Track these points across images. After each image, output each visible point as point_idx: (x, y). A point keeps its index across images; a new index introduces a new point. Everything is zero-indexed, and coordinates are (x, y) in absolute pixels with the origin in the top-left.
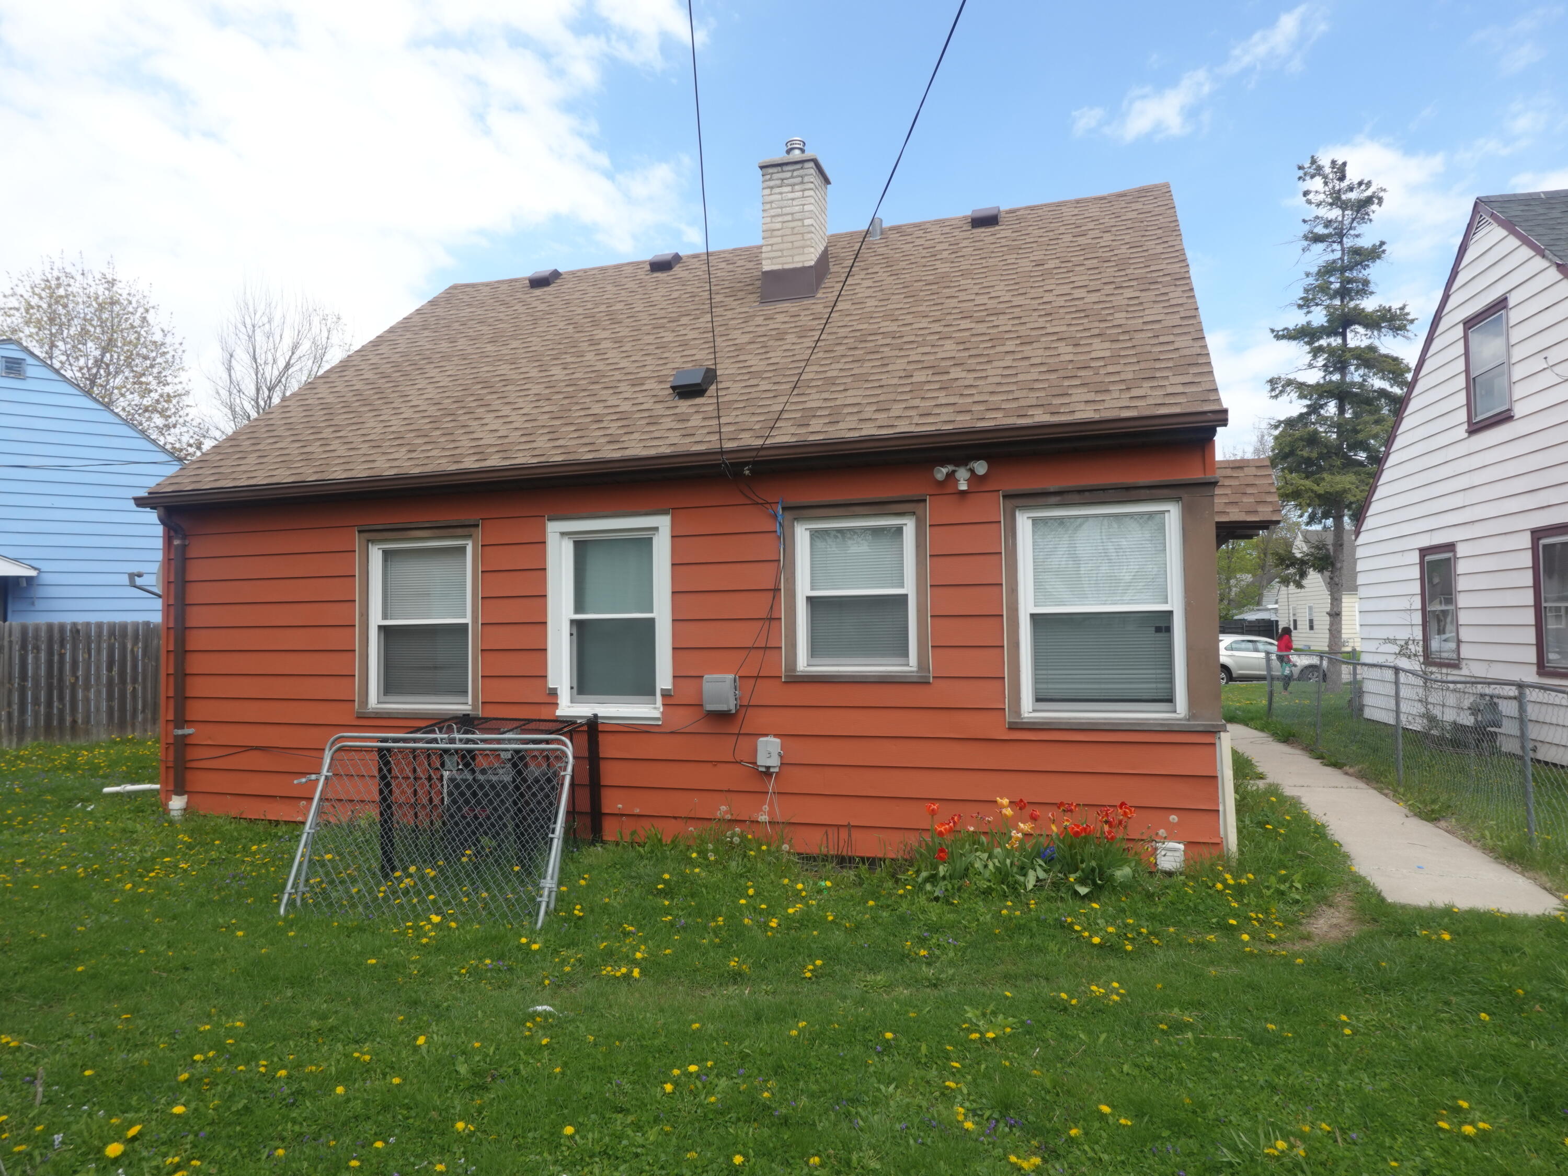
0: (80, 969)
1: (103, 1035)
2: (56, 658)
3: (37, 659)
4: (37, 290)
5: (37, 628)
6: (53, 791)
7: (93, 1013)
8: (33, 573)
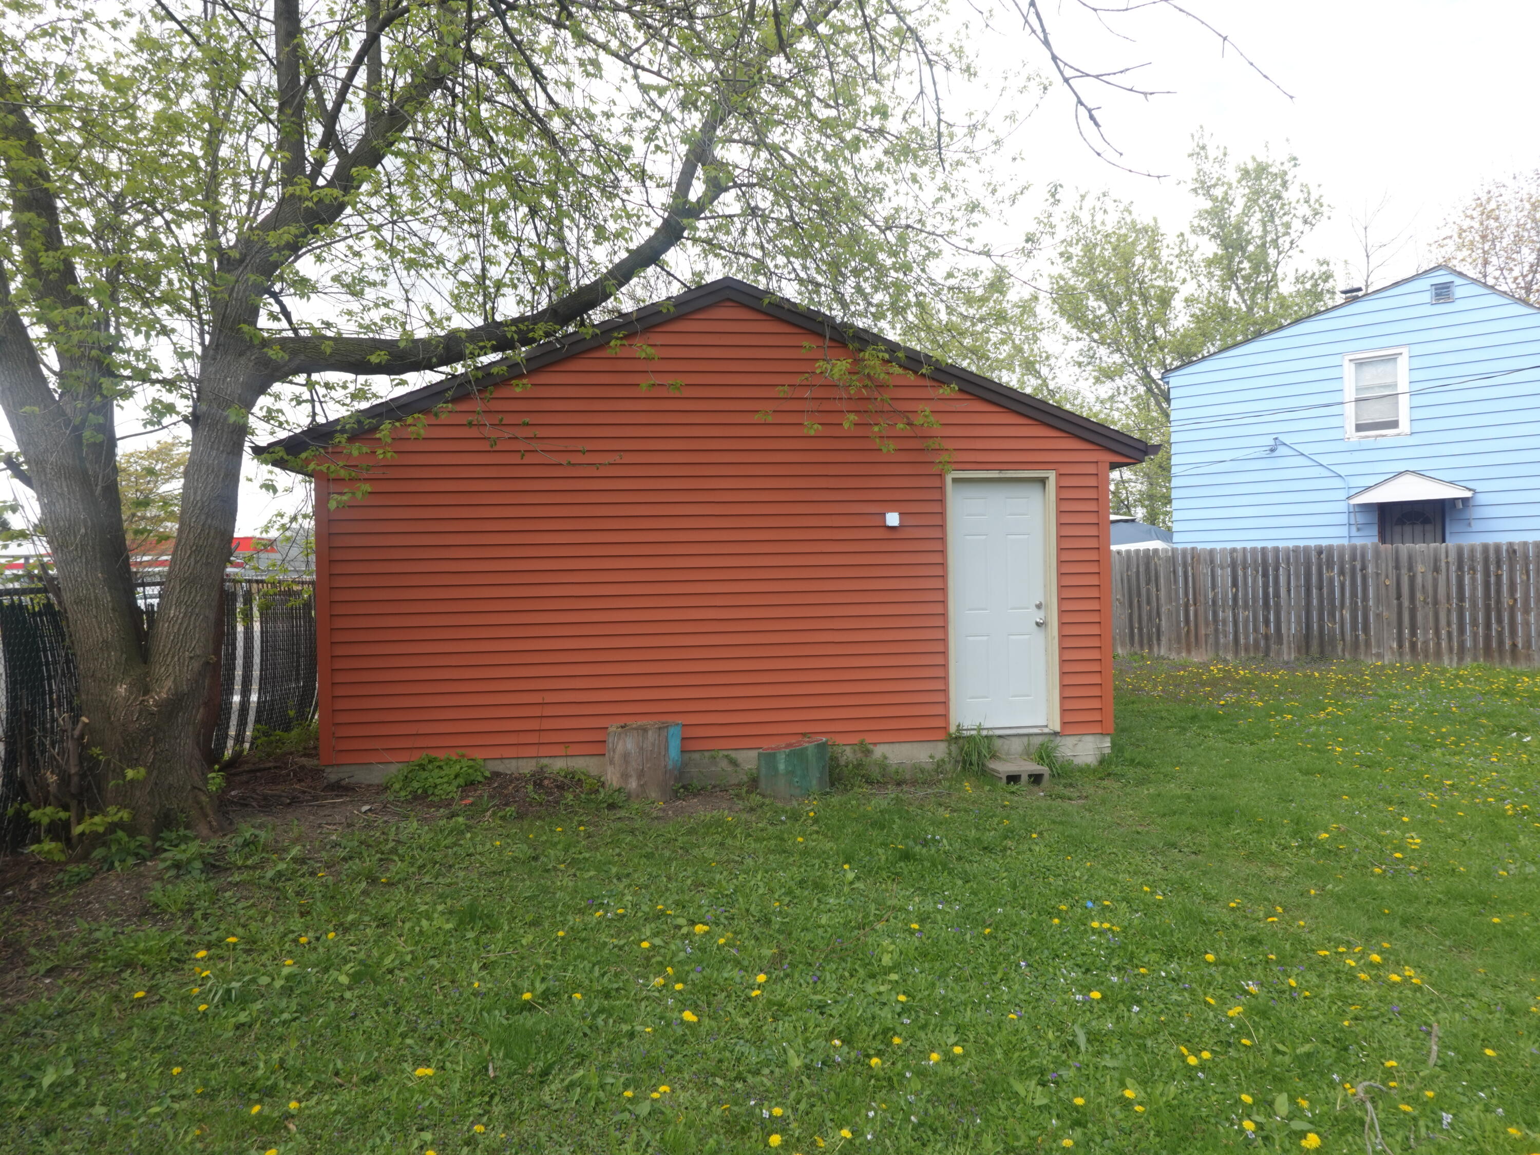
0: (1496, 920)
1: (1512, 1012)
2: (1493, 579)
3: (1473, 580)
4: (1469, 212)
5: (1472, 550)
6: (1489, 716)
7: (1505, 979)
8: (1468, 494)
